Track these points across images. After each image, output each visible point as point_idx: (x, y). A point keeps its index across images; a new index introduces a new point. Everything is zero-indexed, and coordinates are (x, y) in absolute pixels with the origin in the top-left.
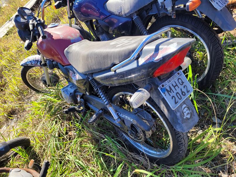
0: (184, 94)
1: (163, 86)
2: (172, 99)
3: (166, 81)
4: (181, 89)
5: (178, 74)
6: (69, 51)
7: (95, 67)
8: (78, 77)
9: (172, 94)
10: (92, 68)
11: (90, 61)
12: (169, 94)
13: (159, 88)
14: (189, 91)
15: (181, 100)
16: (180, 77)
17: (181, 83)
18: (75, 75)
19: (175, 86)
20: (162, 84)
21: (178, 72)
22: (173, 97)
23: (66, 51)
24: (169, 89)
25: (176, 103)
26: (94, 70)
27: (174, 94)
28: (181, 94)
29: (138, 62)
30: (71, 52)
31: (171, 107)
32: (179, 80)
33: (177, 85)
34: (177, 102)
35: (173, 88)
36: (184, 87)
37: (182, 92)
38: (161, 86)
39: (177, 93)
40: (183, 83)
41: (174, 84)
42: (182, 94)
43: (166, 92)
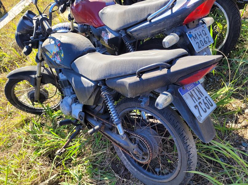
0: (206, 42)
1: (190, 32)
2: (197, 44)
3: (193, 30)
4: (204, 39)
5: (203, 26)
6: (104, 12)
7: (132, 20)
8: (111, 36)
9: (197, 40)
10: (128, 22)
11: (127, 15)
12: (195, 40)
13: (187, 33)
14: (210, 41)
15: (203, 47)
16: (204, 29)
17: (205, 34)
18: (108, 35)
19: (200, 35)
20: (190, 31)
21: (203, 25)
22: (197, 43)
23: (101, 12)
24: (195, 37)
25: (199, 48)
26: (130, 23)
27: (199, 41)
28: (203, 42)
29: (172, 11)
30: (106, 13)
31: (195, 49)
32: (203, 31)
33: (201, 35)
34: (201, 47)
35: (198, 36)
36: (207, 38)
37: (205, 41)
38: (189, 32)
39: (201, 41)
40: (206, 34)
41: (199, 34)
42: (205, 42)
43: (192, 38)
